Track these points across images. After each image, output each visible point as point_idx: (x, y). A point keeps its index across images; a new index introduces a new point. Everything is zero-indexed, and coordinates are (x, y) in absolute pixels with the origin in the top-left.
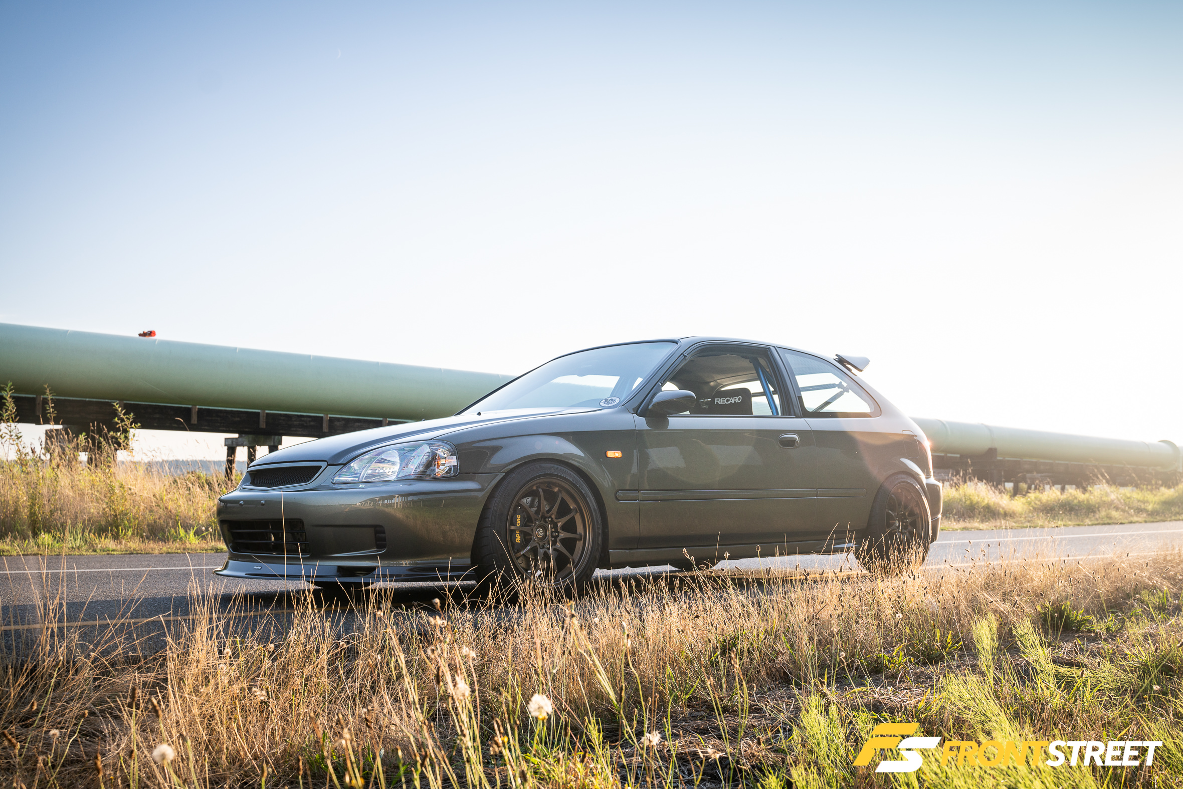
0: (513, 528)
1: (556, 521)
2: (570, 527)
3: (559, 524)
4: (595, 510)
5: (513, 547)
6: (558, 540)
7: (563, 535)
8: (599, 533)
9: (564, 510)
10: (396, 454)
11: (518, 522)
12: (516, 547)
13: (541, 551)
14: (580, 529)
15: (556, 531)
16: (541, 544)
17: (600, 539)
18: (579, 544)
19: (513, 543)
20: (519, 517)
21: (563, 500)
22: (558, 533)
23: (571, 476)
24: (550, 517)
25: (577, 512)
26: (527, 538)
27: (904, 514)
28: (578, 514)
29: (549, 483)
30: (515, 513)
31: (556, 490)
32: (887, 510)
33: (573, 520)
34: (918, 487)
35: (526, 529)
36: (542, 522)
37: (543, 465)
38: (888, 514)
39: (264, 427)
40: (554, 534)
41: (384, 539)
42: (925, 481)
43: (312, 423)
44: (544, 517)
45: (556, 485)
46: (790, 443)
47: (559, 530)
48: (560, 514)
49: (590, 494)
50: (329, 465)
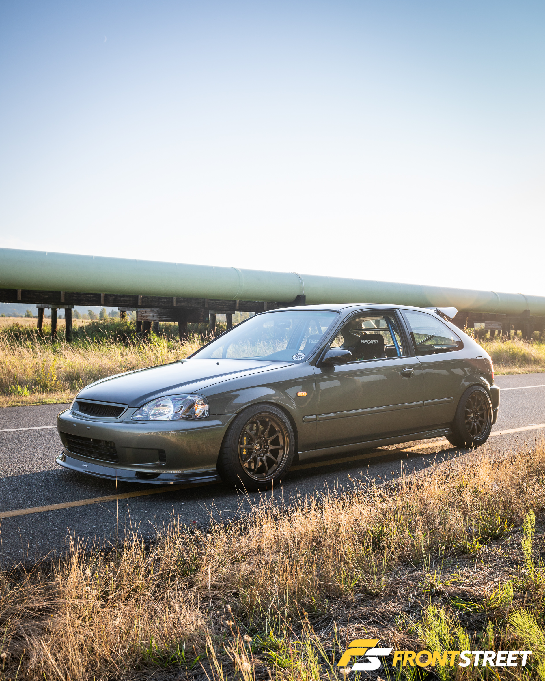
0: (242, 446)
1: (267, 439)
2: (276, 442)
3: (269, 441)
4: (290, 430)
5: (242, 457)
6: (268, 450)
7: (271, 447)
8: (293, 444)
9: (272, 432)
10: (171, 402)
11: (245, 442)
12: (243, 457)
13: (259, 458)
14: (281, 443)
15: (267, 445)
16: (258, 453)
17: (293, 448)
18: (281, 452)
19: (242, 455)
20: (245, 438)
21: (271, 425)
22: (269, 446)
23: (277, 411)
24: (264, 437)
25: (280, 432)
26: (250, 452)
27: (476, 410)
28: (280, 433)
29: (263, 417)
30: (243, 437)
31: (267, 420)
32: (466, 409)
33: (277, 438)
34: (485, 392)
35: (249, 446)
36: (259, 440)
37: (260, 406)
38: (467, 411)
39: (64, 301)
40: (266, 447)
41: (165, 456)
42: (489, 388)
43: (94, 298)
44: (260, 438)
45: (267, 417)
46: (408, 374)
47: (269, 444)
48: (270, 434)
49: (288, 421)
50: (129, 407)
